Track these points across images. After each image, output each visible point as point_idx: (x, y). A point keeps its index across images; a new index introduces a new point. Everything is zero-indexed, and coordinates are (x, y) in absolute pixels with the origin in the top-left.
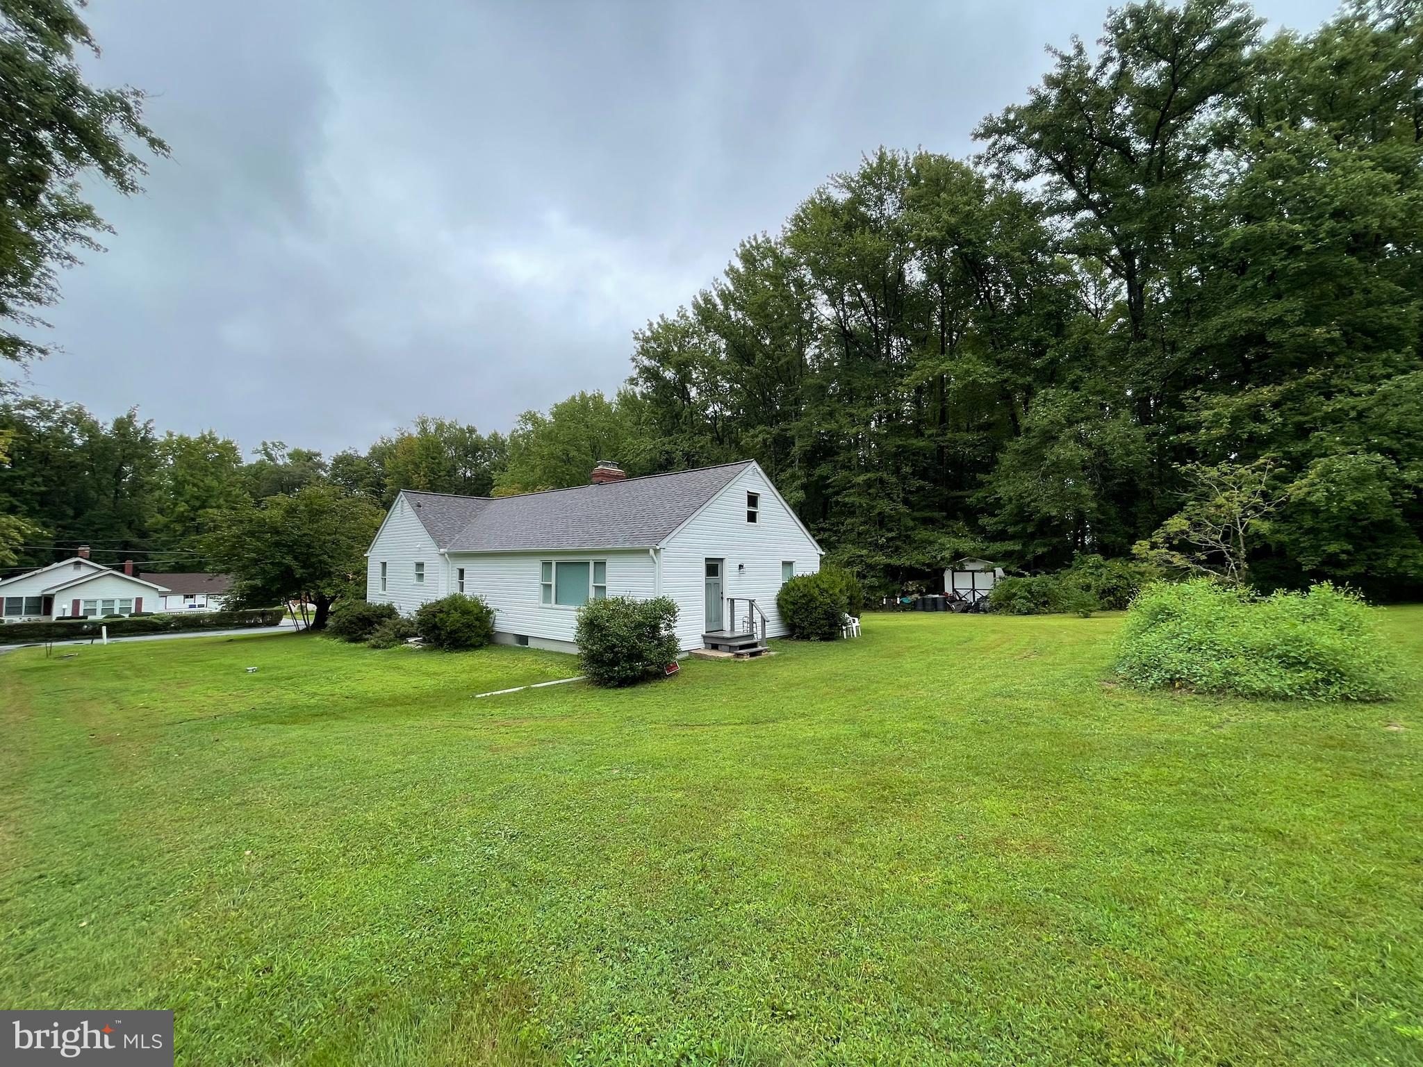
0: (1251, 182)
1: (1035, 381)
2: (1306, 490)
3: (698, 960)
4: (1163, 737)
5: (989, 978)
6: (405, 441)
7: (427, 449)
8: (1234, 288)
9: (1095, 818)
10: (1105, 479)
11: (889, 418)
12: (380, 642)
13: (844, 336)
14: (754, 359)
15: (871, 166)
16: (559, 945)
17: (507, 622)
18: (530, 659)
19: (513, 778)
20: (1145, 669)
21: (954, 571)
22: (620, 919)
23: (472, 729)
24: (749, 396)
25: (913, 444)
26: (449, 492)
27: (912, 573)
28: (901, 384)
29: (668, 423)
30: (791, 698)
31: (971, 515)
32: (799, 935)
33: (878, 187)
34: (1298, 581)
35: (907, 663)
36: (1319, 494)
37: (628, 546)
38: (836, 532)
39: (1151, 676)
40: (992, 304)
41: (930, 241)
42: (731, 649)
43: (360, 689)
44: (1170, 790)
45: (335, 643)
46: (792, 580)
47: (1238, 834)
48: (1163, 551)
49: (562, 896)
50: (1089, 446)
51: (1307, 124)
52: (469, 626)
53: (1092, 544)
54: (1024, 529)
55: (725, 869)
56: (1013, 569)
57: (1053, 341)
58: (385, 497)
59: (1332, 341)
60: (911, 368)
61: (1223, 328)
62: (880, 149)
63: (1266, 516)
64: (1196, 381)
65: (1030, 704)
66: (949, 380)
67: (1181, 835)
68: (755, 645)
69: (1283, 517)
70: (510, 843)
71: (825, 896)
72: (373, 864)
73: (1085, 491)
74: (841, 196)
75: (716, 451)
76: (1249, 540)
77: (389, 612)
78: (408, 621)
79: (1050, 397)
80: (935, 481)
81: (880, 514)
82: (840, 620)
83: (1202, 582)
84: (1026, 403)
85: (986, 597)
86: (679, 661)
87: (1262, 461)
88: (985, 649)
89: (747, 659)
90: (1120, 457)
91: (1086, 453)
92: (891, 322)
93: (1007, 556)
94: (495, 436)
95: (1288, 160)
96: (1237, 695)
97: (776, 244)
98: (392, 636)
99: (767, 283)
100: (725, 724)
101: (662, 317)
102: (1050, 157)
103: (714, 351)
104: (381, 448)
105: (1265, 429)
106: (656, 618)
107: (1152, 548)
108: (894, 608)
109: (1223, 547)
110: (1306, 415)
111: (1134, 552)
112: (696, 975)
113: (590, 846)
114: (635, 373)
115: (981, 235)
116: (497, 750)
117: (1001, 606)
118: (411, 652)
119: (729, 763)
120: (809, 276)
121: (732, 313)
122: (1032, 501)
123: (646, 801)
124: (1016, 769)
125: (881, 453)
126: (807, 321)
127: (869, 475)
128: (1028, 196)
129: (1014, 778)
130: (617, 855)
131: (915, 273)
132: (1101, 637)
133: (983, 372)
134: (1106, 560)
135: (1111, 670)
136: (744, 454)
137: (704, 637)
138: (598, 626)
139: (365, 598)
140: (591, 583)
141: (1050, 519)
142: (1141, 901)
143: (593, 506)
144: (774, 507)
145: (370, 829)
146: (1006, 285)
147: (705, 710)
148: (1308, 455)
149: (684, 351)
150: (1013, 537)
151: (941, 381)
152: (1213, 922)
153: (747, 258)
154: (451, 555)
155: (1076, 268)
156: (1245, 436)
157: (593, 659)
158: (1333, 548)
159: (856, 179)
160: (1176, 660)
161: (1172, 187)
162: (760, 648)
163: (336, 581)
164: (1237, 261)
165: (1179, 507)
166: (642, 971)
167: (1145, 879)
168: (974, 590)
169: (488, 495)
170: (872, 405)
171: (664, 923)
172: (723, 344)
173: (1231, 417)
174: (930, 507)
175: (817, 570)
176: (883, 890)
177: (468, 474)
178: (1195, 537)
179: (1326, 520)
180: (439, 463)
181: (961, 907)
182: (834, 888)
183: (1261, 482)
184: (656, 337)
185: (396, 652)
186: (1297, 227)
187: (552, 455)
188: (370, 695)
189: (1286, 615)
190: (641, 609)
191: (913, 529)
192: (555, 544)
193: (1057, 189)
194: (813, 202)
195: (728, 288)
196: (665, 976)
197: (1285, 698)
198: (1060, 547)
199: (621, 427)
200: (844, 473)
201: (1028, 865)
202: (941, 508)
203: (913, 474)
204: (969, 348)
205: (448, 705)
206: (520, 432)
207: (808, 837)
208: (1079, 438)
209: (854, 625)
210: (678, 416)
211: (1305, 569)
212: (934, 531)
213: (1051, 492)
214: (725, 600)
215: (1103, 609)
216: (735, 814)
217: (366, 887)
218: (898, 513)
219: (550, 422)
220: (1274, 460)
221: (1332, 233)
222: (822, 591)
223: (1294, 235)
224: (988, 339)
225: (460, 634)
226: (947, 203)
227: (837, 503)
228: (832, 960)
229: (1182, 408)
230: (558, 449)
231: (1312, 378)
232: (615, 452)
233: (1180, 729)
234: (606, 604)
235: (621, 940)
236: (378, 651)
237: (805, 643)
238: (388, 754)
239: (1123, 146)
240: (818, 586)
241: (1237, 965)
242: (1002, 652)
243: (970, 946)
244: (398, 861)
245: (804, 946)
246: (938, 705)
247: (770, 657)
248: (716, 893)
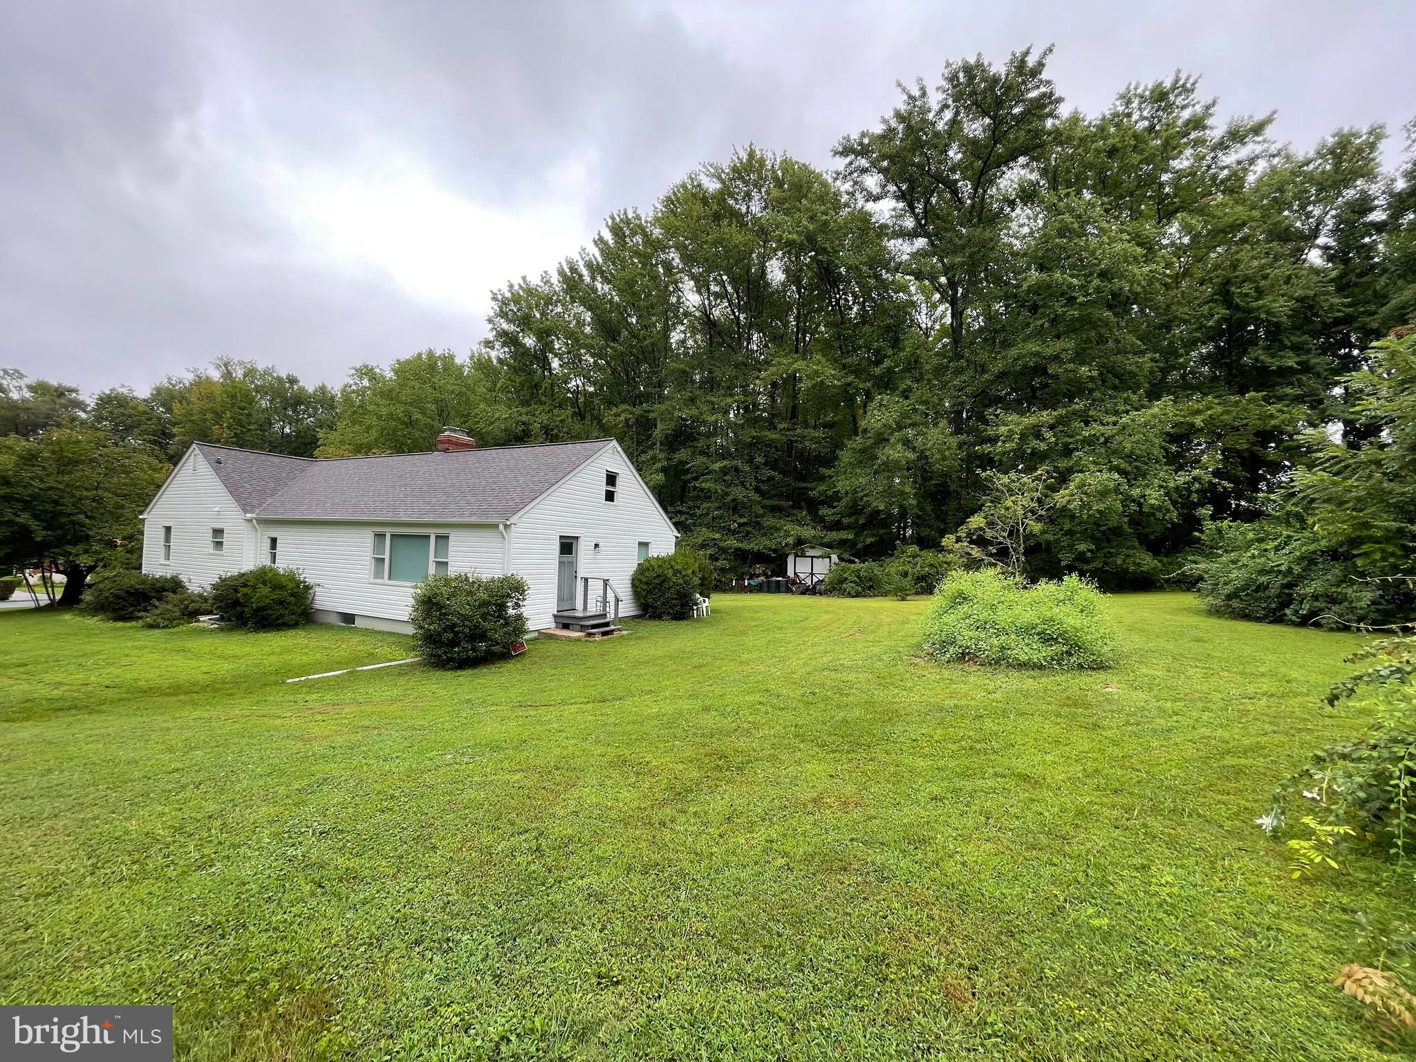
0: (1046, 238)
1: (873, 387)
2: (1067, 498)
3: (525, 940)
4: (952, 703)
5: (797, 922)
6: (202, 383)
7: (233, 397)
8: (1028, 325)
9: (895, 774)
10: (925, 479)
11: (746, 409)
12: (159, 620)
13: (708, 324)
14: (619, 336)
15: (741, 162)
16: (371, 944)
17: (328, 599)
18: (356, 639)
19: (328, 769)
20: (944, 644)
21: (796, 556)
22: (444, 909)
23: (279, 717)
24: (613, 373)
25: (766, 436)
26: (262, 449)
27: (759, 557)
28: (758, 378)
29: (525, 393)
30: (639, 676)
31: (813, 506)
32: (630, 904)
33: (746, 183)
34: (1055, 573)
35: (750, 641)
36: (1076, 503)
37: (473, 519)
38: (692, 515)
39: (948, 651)
40: (842, 310)
41: (790, 243)
42: (583, 628)
43: (128, 676)
44: (954, 747)
45: (92, 622)
46: (647, 560)
47: (999, 779)
48: (965, 544)
49: (378, 892)
50: (914, 449)
51: (1087, 195)
52: (281, 603)
53: (911, 536)
54: (857, 521)
55: (560, 847)
56: (846, 556)
57: (890, 352)
58: (172, 449)
59: (1092, 378)
60: (767, 363)
61: (1018, 358)
62: (750, 146)
63: (1039, 519)
64: (999, 400)
65: (852, 677)
66: (800, 379)
67: (958, 783)
68: (607, 624)
69: (1051, 521)
70: (319, 841)
71: (658, 864)
72: (132, 881)
73: (908, 489)
74: (712, 186)
75: (577, 427)
76: (1027, 538)
77: (175, 585)
78: (201, 596)
79: (884, 402)
80: (783, 472)
81: (734, 500)
82: (691, 600)
83: (991, 572)
84: (865, 406)
85: (822, 581)
86: (527, 641)
87: (1039, 472)
88: (817, 629)
89: (598, 638)
90: (938, 461)
91: (912, 456)
92: (752, 317)
93: (842, 544)
94: (323, 389)
95: (1073, 223)
96: (1009, 665)
97: (646, 222)
98: (177, 614)
99: (636, 261)
100: (572, 704)
101: (524, 278)
102: (896, 185)
103: (578, 322)
104: (168, 389)
105: (1043, 446)
106: (503, 596)
107: (957, 541)
108: (742, 589)
109: (1008, 542)
110: (1071, 437)
111: (943, 544)
112: (523, 955)
113: (415, 836)
114: (491, 336)
115: (835, 245)
116: (309, 740)
117: (834, 589)
118: (203, 631)
119: (572, 742)
120: (677, 260)
121: (599, 286)
122: (864, 496)
123: (482, 785)
124: (835, 735)
125: (737, 442)
126: (673, 304)
127: (725, 463)
128: (876, 216)
129: (834, 743)
130: (445, 843)
131: (776, 273)
132: (912, 617)
133: (831, 375)
134: (921, 550)
135: (919, 646)
136: (606, 432)
137: (555, 616)
138: (437, 604)
139: (140, 567)
140: (432, 557)
141: (878, 512)
142: (923, 841)
143: (437, 475)
144: (632, 486)
145: (131, 840)
146: (855, 296)
147: (551, 690)
148: (1070, 471)
149: (547, 319)
150: (847, 527)
151: (793, 379)
152: (974, 852)
153: (616, 230)
154: (260, 521)
155: (913, 289)
156: (1029, 451)
157: (430, 639)
158: (1082, 547)
159: (727, 171)
160: (967, 637)
161: (988, 231)
162: (612, 627)
163: (96, 547)
164: (1032, 302)
165: (979, 508)
166: (465, 959)
167: (928, 822)
168: (812, 574)
169: (311, 456)
170: (731, 395)
171: (493, 907)
172: (588, 316)
173: (1021, 434)
174: (779, 496)
175: (671, 550)
176: (712, 854)
177: (287, 430)
178: (989, 534)
179: (1079, 524)
180: (249, 415)
181: (781, 861)
182: (666, 856)
183: (1037, 490)
184: (516, 299)
185: (182, 632)
186: (1075, 281)
187: (391, 416)
188: (141, 683)
189: (1046, 600)
190: (487, 587)
191: (762, 516)
192: (390, 515)
193: (901, 216)
194: (684, 186)
195: (596, 259)
196: (489, 961)
197: (1041, 667)
198: (885, 537)
199: (474, 392)
200: (702, 459)
201: (838, 819)
202: (788, 498)
203: (766, 464)
204: (820, 350)
205: (249, 691)
206: (354, 387)
207: (645, 809)
208: (907, 443)
209: (704, 605)
210: (537, 386)
211: (1063, 563)
212: (780, 518)
213: (880, 489)
214: (579, 579)
215: (917, 593)
216: (575, 792)
217: (123, 908)
218: (750, 500)
219: (391, 379)
220: (1048, 472)
221: (1098, 290)
222: (676, 572)
223: (1070, 286)
224: (837, 344)
225: (270, 612)
226: (808, 209)
227: (695, 488)
228: (660, 924)
229: (986, 422)
230: (399, 410)
231: (1077, 407)
232: (465, 418)
233: (966, 695)
234: (447, 581)
235: (444, 930)
236: (156, 631)
237: (656, 623)
238: (162, 752)
239: (952, 187)
240: (672, 567)
241: (989, 887)
242: (831, 631)
243: (785, 896)
244: (169, 875)
245: (633, 914)
246: (774, 679)
247: (622, 636)
248: (550, 872)
